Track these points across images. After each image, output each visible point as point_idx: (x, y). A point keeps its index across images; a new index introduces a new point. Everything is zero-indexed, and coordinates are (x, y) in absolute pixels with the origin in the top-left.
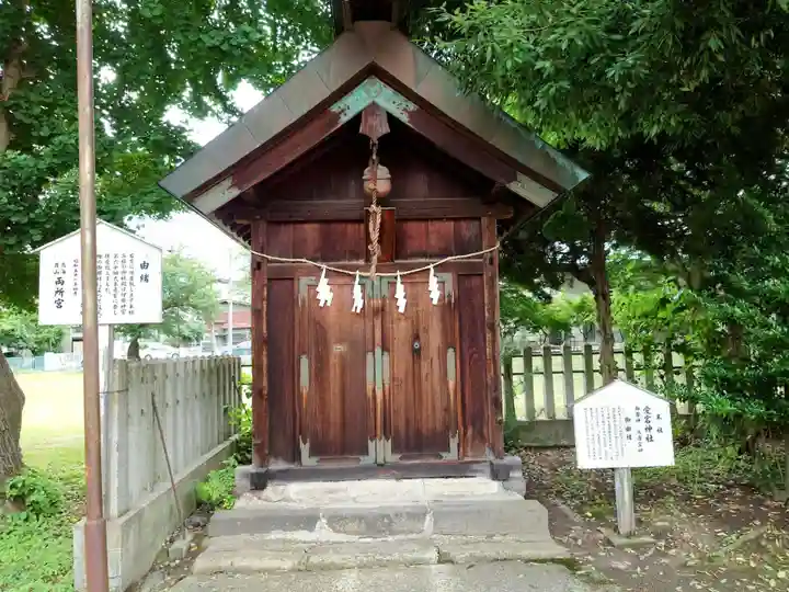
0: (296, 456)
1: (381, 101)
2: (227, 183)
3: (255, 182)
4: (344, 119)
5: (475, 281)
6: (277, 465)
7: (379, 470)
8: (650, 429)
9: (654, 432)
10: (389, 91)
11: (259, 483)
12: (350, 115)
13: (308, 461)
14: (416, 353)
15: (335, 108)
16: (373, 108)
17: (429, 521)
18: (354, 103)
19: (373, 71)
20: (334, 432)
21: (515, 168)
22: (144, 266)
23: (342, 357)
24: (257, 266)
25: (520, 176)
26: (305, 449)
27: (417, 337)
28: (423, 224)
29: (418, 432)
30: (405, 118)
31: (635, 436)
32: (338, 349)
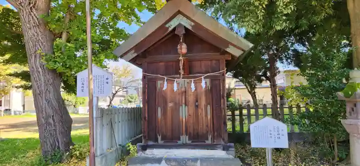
0: (156, 140)
1: (183, 23)
2: (133, 51)
3: (142, 51)
4: (170, 29)
5: (217, 82)
6: (151, 143)
7: (184, 146)
8: (279, 134)
9: (280, 136)
10: (185, 19)
11: (144, 148)
12: (172, 27)
13: (160, 142)
14: (197, 106)
15: (167, 26)
16: (180, 25)
17: (199, 162)
18: (173, 24)
19: (179, 12)
20: (169, 134)
21: (227, 44)
22: (107, 79)
23: (172, 107)
24: (144, 77)
25: (230, 46)
26: (160, 138)
27: (197, 101)
28: (199, 62)
29: (198, 133)
30: (190, 28)
31: (273, 137)
32: (170, 105)
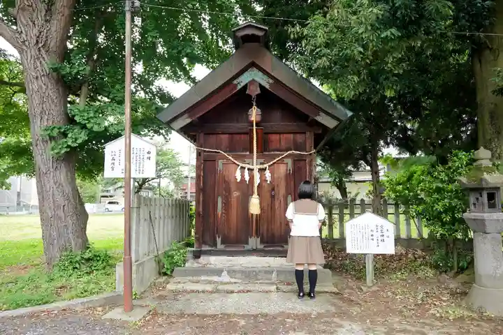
0: (215, 245)
1: (256, 79)
2: (186, 115)
3: (198, 116)
4: (239, 87)
5: (302, 163)
6: (205, 248)
7: (254, 252)
8: (383, 236)
9: (385, 238)
10: (260, 74)
11: (197, 255)
12: (242, 84)
13: (220, 246)
14: (273, 197)
15: (235, 82)
16: (253, 81)
17: (274, 275)
18: (244, 79)
19: (253, 65)
20: (233, 234)
21: (319, 109)
22: (149, 153)
23: (238, 197)
24: (199, 154)
25: (321, 113)
26: (219, 241)
27: (273, 189)
28: (278, 135)
29: (273, 235)
30: (267, 86)
31: (375, 240)
32: (236, 194)
